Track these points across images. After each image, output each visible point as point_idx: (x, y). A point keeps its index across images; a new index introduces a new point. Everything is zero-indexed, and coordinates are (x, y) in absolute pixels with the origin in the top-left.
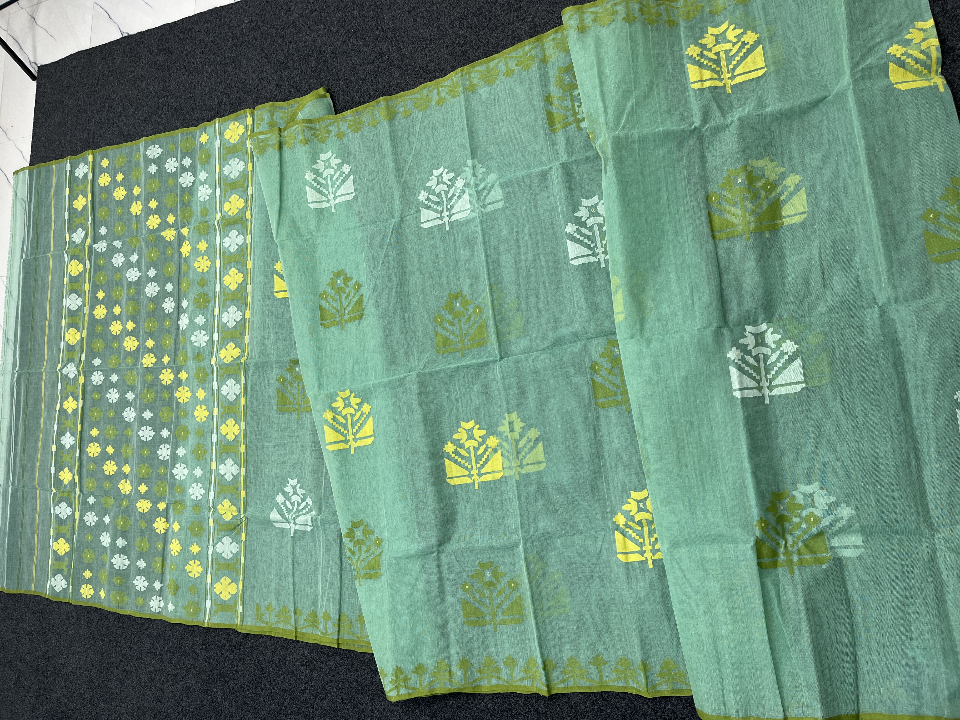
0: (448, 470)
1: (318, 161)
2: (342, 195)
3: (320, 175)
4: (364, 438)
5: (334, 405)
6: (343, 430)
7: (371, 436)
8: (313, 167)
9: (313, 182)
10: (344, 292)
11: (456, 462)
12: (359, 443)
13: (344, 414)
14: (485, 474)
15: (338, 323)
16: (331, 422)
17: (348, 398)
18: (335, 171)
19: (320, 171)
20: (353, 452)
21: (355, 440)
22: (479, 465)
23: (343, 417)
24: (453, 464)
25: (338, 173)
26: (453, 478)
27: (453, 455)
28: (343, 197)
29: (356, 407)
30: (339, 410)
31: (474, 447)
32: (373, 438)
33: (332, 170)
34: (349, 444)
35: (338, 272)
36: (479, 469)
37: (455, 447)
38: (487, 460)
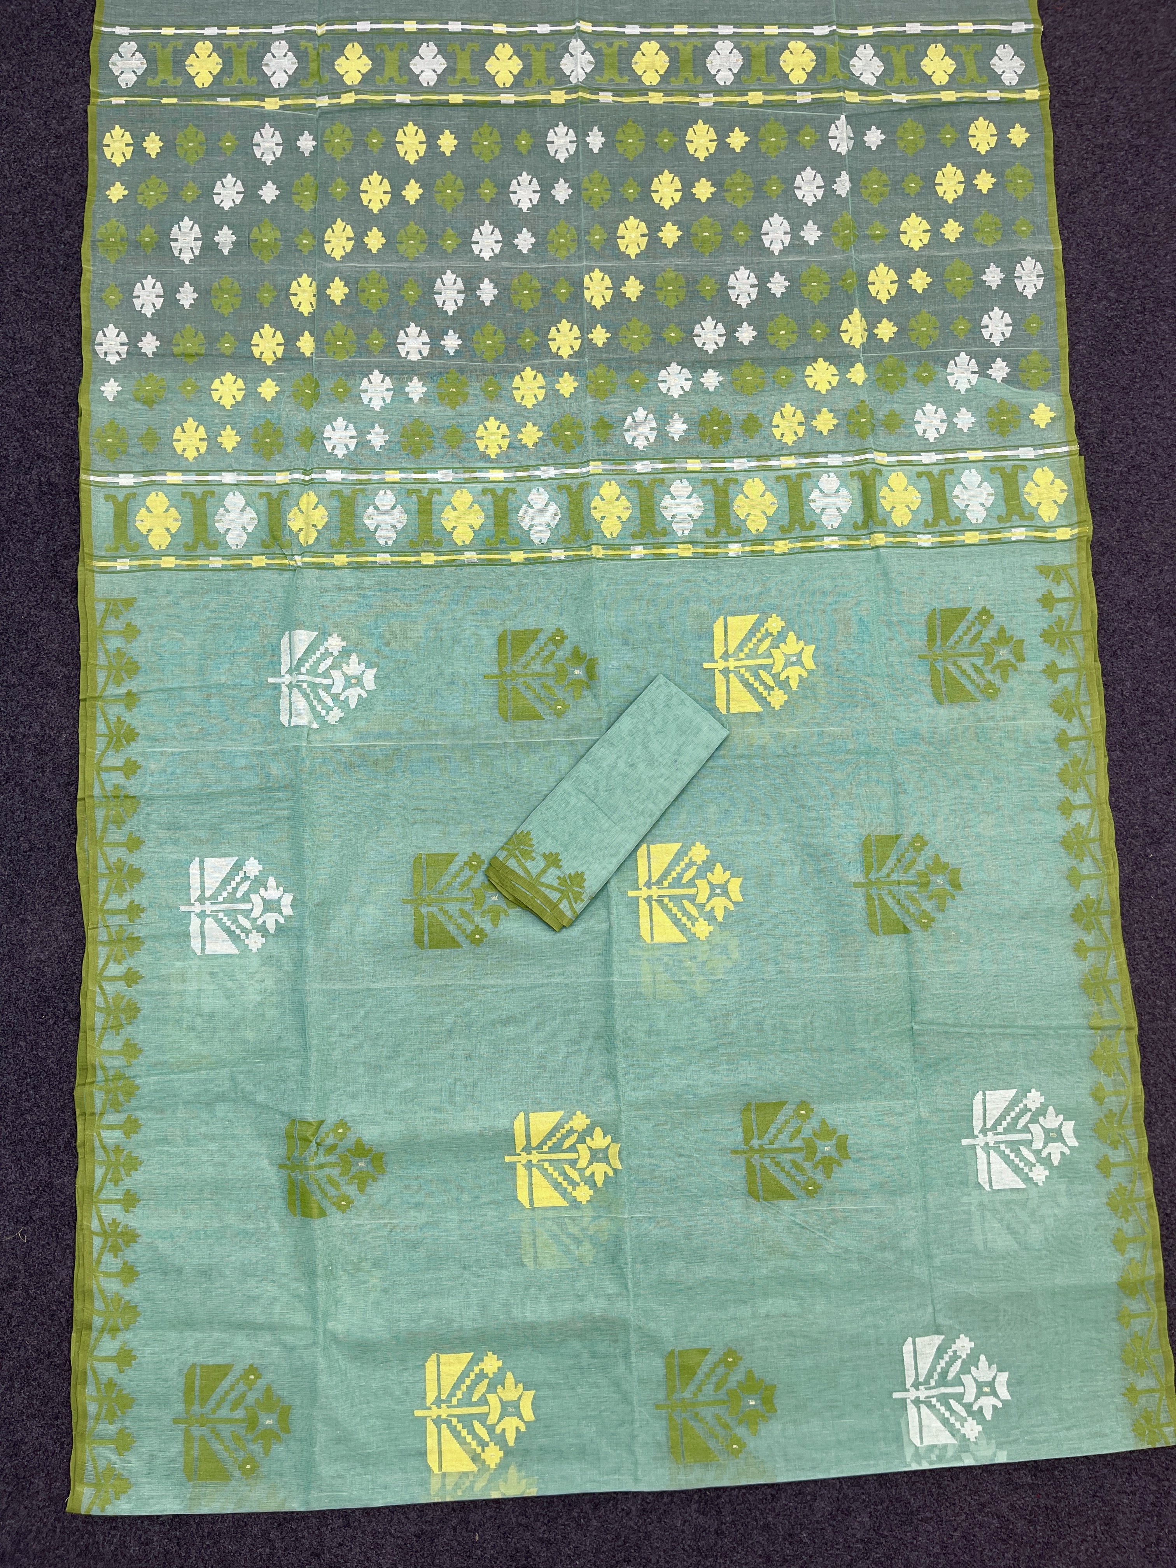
0: (452, 1357)
1: (1061, 1117)
2: (989, 1163)
3: (1034, 1120)
4: (530, 1184)
5: (598, 1131)
6: (550, 1144)
7: (532, 1204)
8: (1051, 1108)
9: (1021, 1105)
10: (806, 1159)
11: (465, 1374)
12: (521, 1171)
13: (578, 1146)
14: (439, 1433)
15: (747, 1141)
16: (567, 1127)
17: (606, 1160)
18: (1037, 1153)
19: (1041, 1119)
20: (508, 1159)
21: (529, 1166)
22: (454, 1421)
23: (574, 1145)
24: (463, 1367)
25: (1032, 1158)
26: (438, 1366)
27: (477, 1369)
28: (985, 1166)
29: (588, 1173)
30: (588, 1139)
31: (488, 1414)
32: (528, 1206)
33: (1040, 1146)
34: (524, 1154)
35: (845, 1148)
36: (448, 1422)
37: (491, 1375)
38: (462, 1442)
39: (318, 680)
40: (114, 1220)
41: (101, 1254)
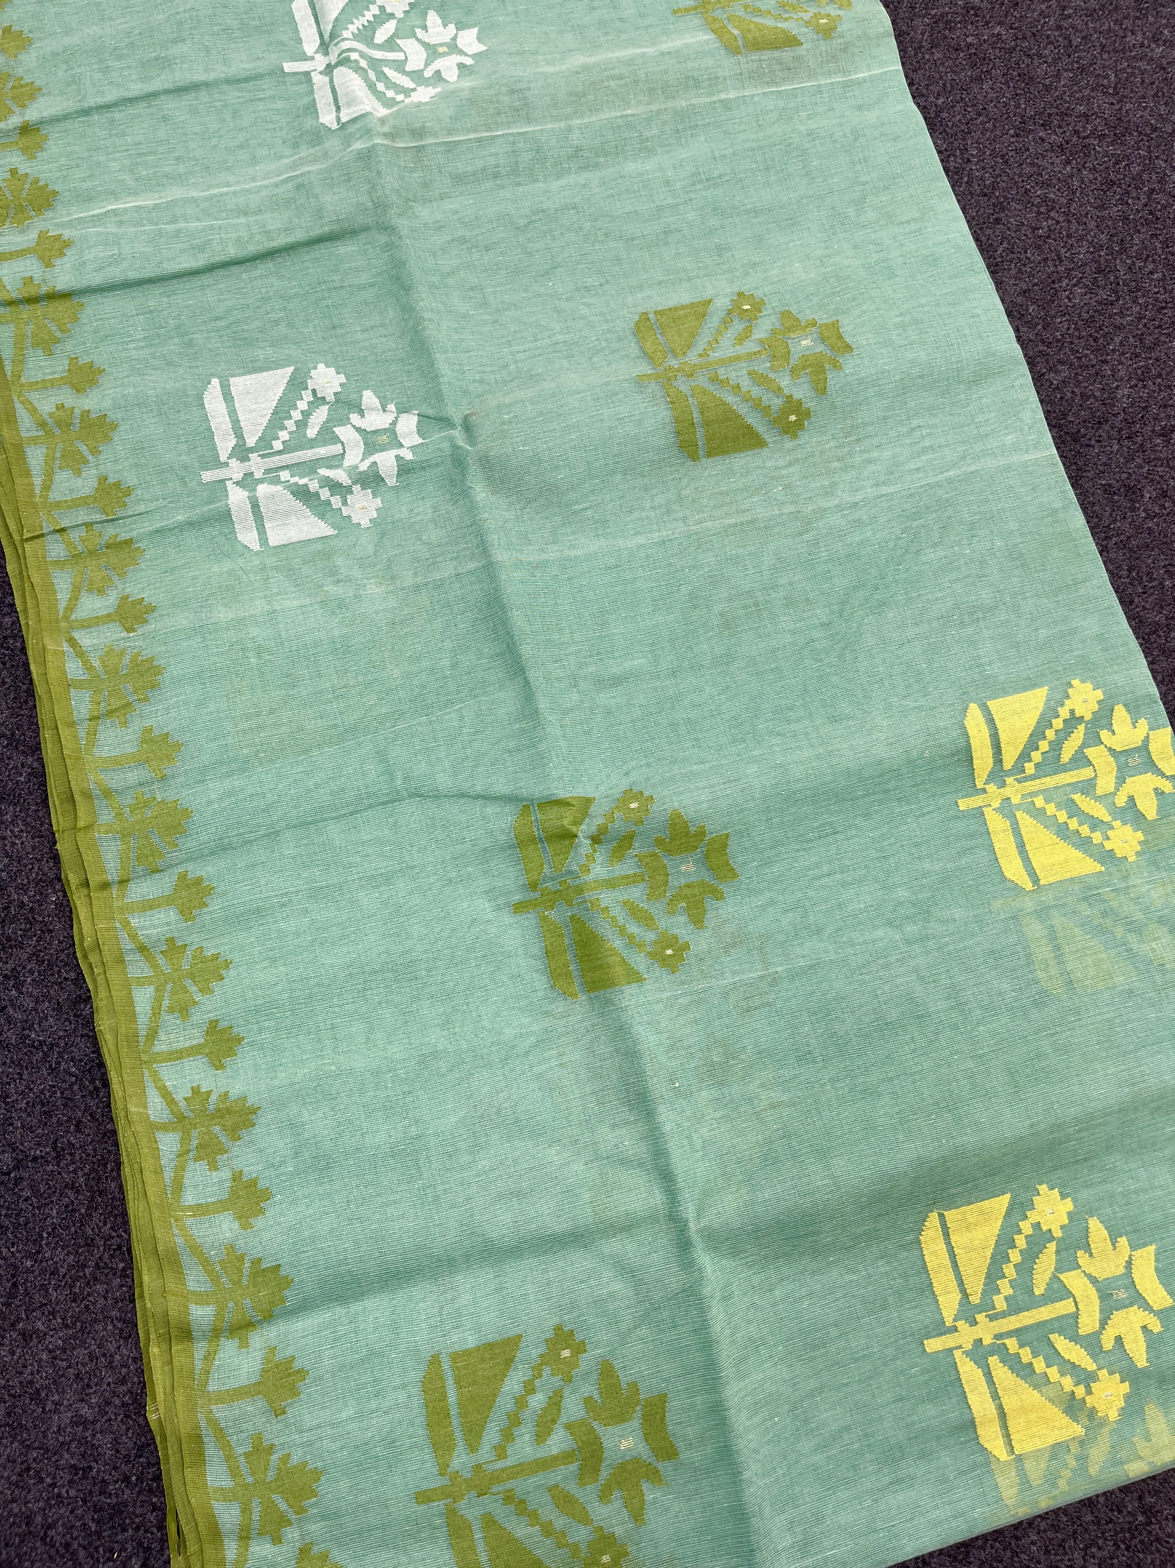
0: (970, 1212)
4: (1021, 847)
5: (1120, 713)
6: (1036, 756)
7: (1035, 879)
11: (1005, 1242)
12: (996, 823)
13: (1091, 752)
14: (988, 1375)
16: (1064, 713)
17: (1150, 766)
20: (964, 804)
21: (1007, 809)
22: (1012, 1344)
23: (1080, 750)
24: (994, 1228)
26: (946, 1235)
27: (1026, 1227)
29: (1121, 800)
30: (1104, 734)
31: (1076, 1316)
32: (1029, 886)
34: (992, 788)
36: (1000, 1350)
37: (1058, 1233)
38: (1039, 1382)
39: (378, 54)
40: (196, 1091)
41: (180, 1169)
